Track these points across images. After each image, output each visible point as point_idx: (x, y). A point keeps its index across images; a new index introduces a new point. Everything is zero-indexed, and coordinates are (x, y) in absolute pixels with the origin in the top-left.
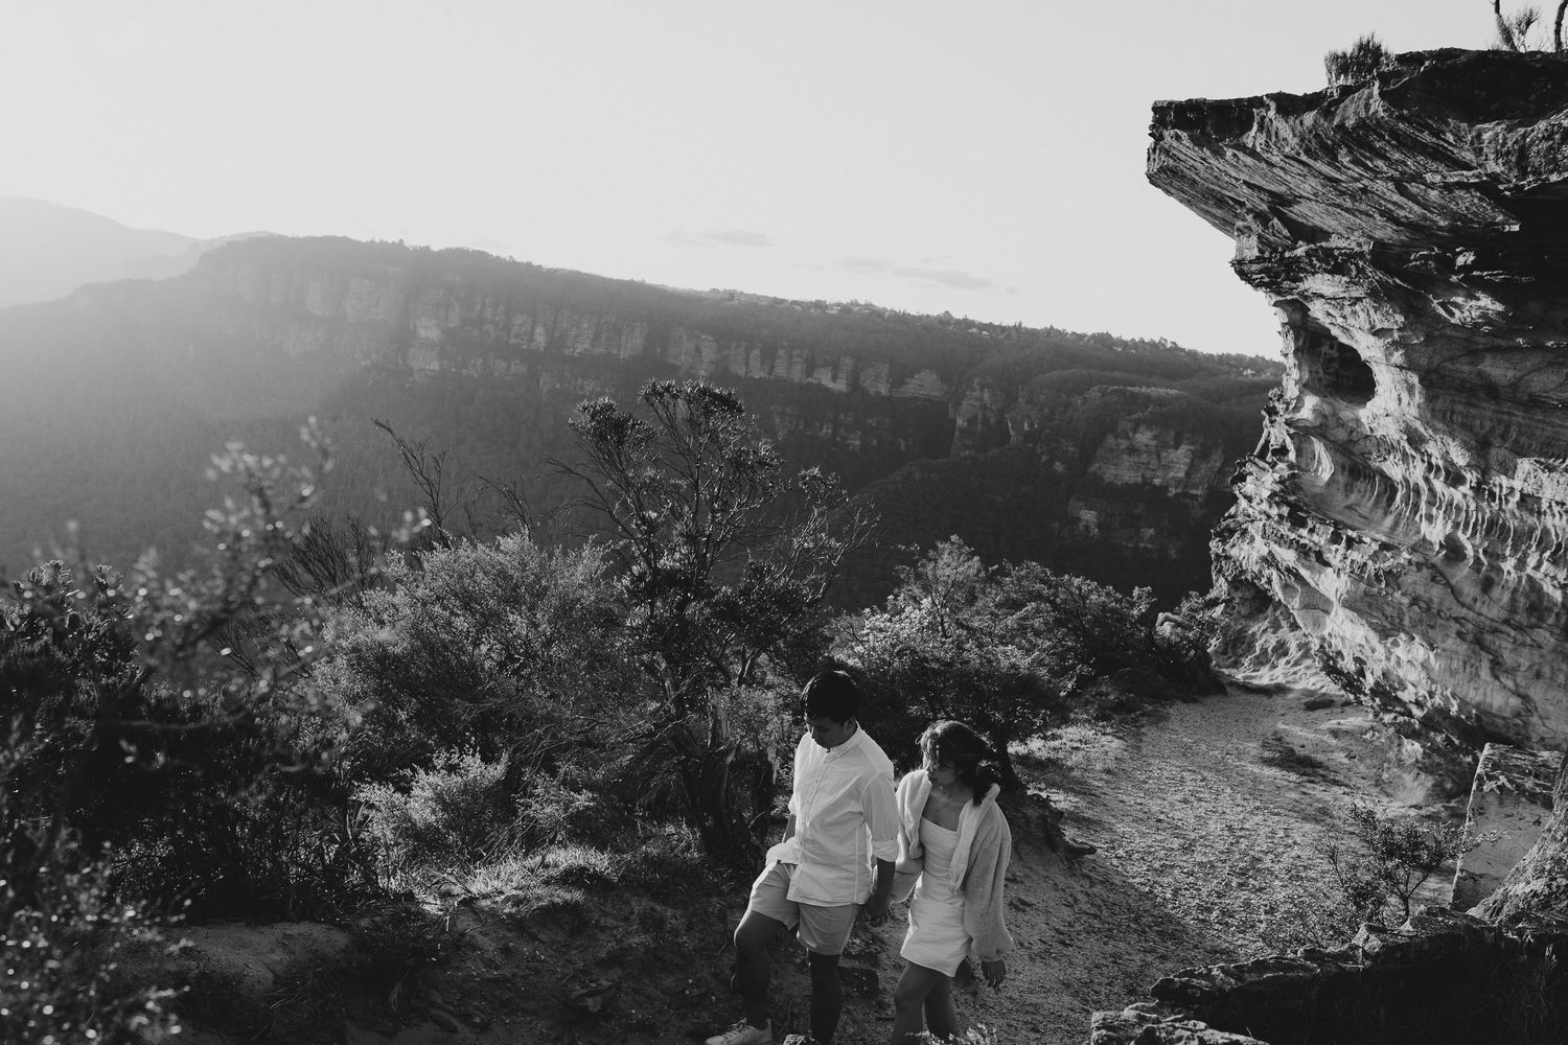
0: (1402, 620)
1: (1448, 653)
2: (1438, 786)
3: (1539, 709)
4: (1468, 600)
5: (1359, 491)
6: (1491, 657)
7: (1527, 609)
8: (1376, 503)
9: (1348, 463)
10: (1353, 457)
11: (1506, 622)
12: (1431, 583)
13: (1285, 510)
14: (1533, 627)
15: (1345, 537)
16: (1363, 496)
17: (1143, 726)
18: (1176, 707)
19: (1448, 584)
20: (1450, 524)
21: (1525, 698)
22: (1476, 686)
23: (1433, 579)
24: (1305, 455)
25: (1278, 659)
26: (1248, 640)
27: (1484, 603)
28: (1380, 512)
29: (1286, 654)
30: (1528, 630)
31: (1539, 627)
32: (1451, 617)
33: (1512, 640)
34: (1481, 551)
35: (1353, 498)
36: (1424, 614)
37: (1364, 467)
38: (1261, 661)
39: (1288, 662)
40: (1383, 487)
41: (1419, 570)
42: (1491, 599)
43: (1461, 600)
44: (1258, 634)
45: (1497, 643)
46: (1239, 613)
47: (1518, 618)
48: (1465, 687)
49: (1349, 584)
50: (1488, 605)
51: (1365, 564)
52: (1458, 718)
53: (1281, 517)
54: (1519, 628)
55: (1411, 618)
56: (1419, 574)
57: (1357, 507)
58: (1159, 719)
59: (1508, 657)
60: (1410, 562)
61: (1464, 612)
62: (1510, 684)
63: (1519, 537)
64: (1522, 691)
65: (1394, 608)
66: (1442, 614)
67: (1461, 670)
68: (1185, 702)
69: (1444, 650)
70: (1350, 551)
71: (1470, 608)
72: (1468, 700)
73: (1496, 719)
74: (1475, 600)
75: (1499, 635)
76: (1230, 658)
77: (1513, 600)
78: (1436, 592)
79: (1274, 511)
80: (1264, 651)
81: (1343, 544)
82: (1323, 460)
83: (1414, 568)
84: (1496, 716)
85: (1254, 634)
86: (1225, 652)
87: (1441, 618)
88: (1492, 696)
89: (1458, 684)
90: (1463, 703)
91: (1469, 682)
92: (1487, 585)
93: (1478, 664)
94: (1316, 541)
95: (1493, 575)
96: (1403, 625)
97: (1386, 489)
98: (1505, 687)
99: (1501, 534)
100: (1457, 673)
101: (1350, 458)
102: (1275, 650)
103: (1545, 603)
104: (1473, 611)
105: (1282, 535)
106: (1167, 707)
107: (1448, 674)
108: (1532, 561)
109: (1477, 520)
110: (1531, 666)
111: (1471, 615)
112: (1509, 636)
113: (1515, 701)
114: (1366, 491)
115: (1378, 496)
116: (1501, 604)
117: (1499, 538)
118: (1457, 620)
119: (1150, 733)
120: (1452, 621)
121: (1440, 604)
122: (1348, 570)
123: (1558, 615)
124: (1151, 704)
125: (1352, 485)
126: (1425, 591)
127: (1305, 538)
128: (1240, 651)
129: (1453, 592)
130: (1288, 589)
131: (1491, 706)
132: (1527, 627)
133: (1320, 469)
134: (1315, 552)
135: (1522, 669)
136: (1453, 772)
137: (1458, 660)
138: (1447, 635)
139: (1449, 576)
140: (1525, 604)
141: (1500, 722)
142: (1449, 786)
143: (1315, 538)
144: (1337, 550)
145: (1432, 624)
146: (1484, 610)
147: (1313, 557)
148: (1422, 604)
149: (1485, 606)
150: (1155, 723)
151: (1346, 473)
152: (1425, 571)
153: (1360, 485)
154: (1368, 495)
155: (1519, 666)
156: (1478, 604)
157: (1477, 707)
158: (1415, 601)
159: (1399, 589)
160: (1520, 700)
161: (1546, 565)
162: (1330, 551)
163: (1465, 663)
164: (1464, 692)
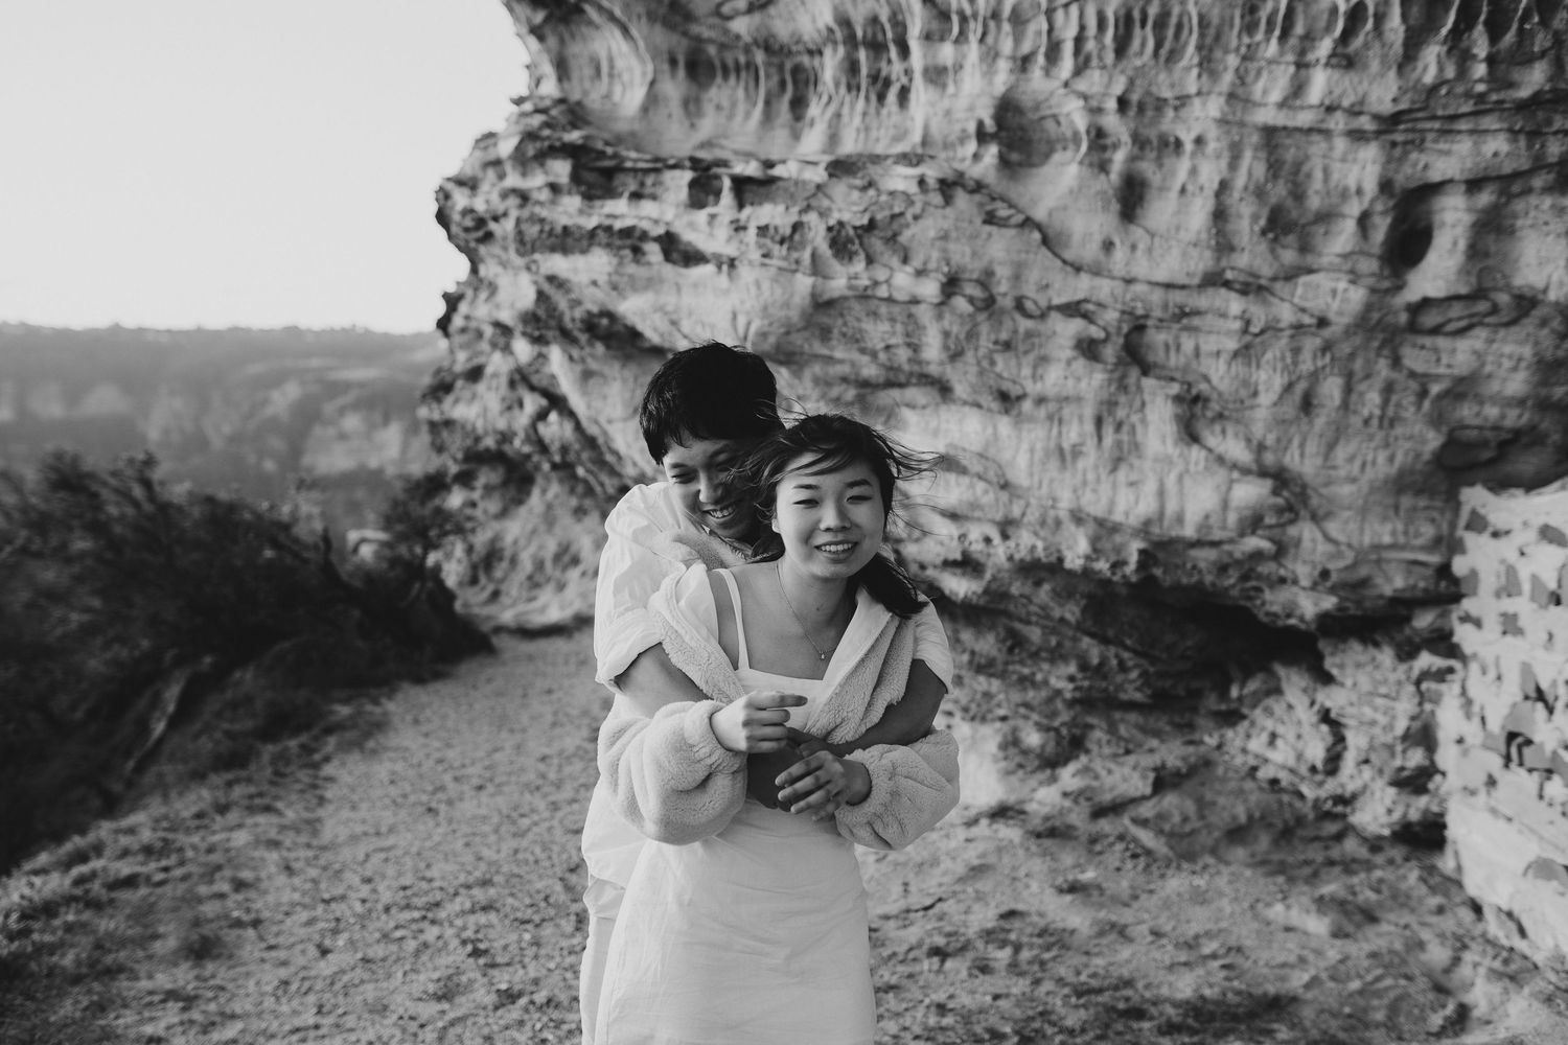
0: (915, 348)
1: (1052, 407)
2: (1012, 743)
3: (1314, 501)
4: (1090, 252)
5: (719, 107)
6: (1175, 389)
7: (1264, 233)
8: (768, 116)
9: (681, 46)
10: (695, 29)
11: (1213, 280)
12: (988, 228)
13: (561, 169)
14: (1291, 275)
15: (727, 183)
16: (731, 117)
17: (327, 759)
18: (400, 696)
19: (1028, 223)
20: (1003, 65)
21: (1280, 478)
22: (1134, 477)
23: (990, 219)
24: (575, 75)
25: (565, 569)
26: (507, 554)
27: (1134, 247)
28: (781, 135)
29: (575, 561)
30: (1278, 286)
31: (1310, 271)
32: (1050, 308)
33: (1237, 325)
34: (1111, 104)
35: (707, 126)
36: (982, 317)
37: (723, 47)
38: (534, 583)
39: (584, 574)
40: (775, 79)
41: (948, 200)
42: (1152, 235)
43: (1068, 255)
44: (522, 542)
45: (1188, 344)
46: (485, 512)
47: (1242, 260)
48: (1105, 489)
49: (766, 285)
50: (1150, 250)
51: (797, 227)
52: (1087, 573)
53: (554, 188)
54: (1252, 288)
55: (946, 334)
56: (949, 211)
57: (724, 142)
58: (365, 735)
59: (1220, 375)
60: (922, 182)
61: (1080, 287)
62: (1237, 450)
63: (1218, 38)
64: (1269, 458)
65: (892, 320)
66: (1029, 305)
67: (1091, 443)
68: (419, 680)
69: (1041, 400)
70: (747, 210)
71: (1096, 272)
72: (1118, 517)
73: (1195, 553)
74: (1108, 246)
75: (1196, 321)
76: (483, 588)
77: (1220, 215)
78: (1000, 247)
79: (536, 181)
80: (539, 565)
81: (727, 197)
82: (620, 64)
83: (937, 199)
84: (1198, 543)
85: (515, 542)
86: (474, 581)
87: (1029, 316)
88: (1181, 492)
89: (1085, 483)
90: (1104, 529)
91: (1114, 470)
92: (1131, 198)
93: (1135, 418)
94: (655, 215)
95: (1147, 168)
96: (920, 363)
97: (782, 84)
98: (1221, 460)
99: (1159, 45)
100: (1077, 452)
101: (685, 34)
102: (557, 558)
103: (1314, 202)
104: (1113, 278)
105: (565, 228)
106: (384, 700)
107: (1054, 464)
108: (1271, 87)
109: (1082, 28)
110: (1289, 388)
111: (1104, 288)
112: (1223, 315)
113: (1250, 493)
114: (734, 105)
115: (768, 103)
116: (1185, 236)
117: (1156, 53)
118: (1072, 309)
119: (346, 772)
120: (1055, 316)
121: (1017, 278)
122: (755, 255)
123: (1364, 221)
124: (346, 701)
125: (698, 101)
126: (974, 254)
127: (622, 216)
128: (498, 573)
129: (1046, 241)
130: (592, 382)
131: (1180, 519)
132: (1274, 279)
133: (618, 90)
134: (658, 239)
135: (1266, 399)
136: (1026, 705)
137: (1081, 419)
138: (1044, 360)
139: (1023, 202)
140: (1255, 218)
141: (1205, 557)
142: (1033, 738)
143: (648, 208)
144: (713, 217)
145: (1004, 336)
146: (1141, 268)
147: (653, 251)
148: (971, 290)
149: (1139, 253)
150: (358, 745)
151: (681, 73)
152: (962, 199)
153: (720, 93)
154: (741, 107)
155: (1255, 394)
156: (1120, 254)
157: (1144, 529)
158: (951, 285)
159: (905, 260)
160: (1268, 484)
161: (1320, 83)
162: (692, 225)
163: (1099, 422)
164: (1104, 501)
